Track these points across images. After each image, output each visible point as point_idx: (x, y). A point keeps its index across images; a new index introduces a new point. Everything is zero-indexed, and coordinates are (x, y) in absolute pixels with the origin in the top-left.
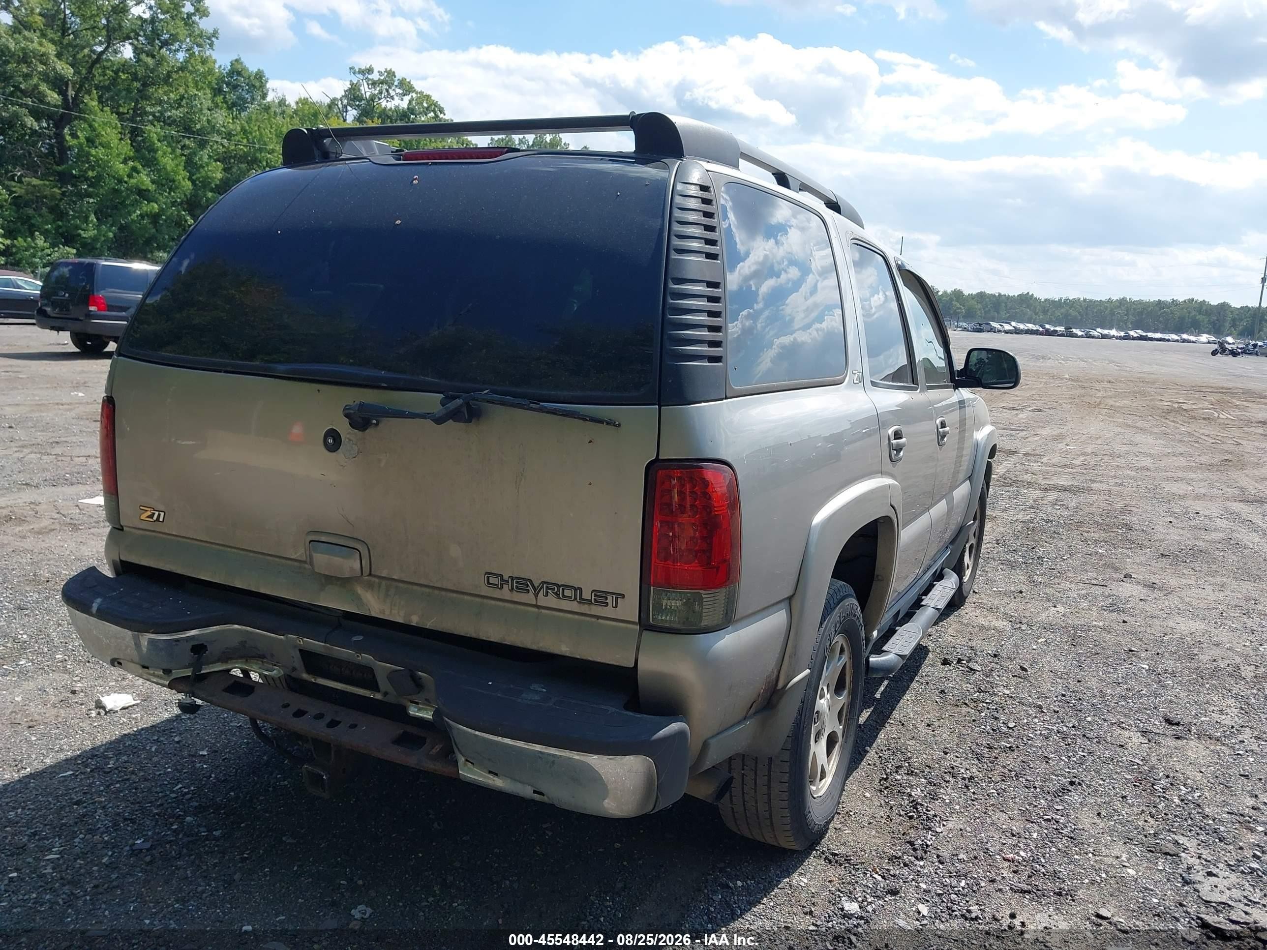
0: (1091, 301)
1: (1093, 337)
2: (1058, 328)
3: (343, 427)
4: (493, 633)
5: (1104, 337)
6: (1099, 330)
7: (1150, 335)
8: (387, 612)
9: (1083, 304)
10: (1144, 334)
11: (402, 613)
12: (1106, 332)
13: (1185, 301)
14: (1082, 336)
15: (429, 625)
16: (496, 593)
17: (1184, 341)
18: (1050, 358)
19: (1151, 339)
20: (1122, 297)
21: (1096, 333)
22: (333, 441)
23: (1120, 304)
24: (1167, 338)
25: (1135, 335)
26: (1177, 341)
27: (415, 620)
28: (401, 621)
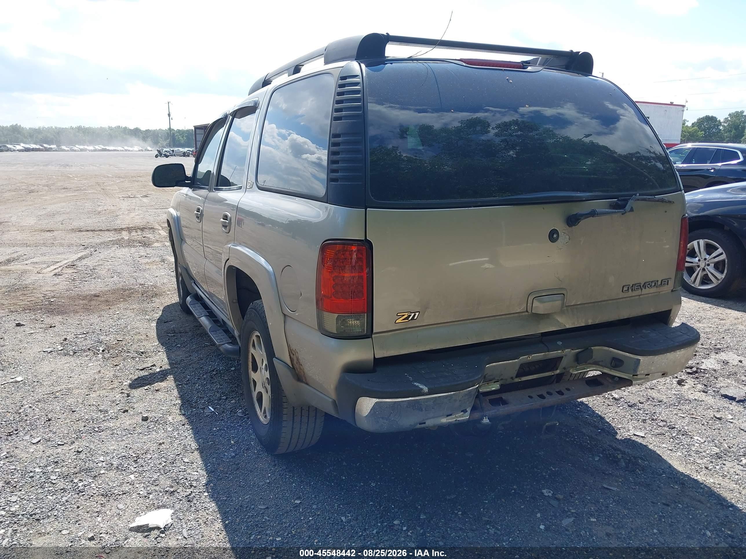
0: (60, 128)
1: (75, 151)
2: (52, 146)
3: (561, 226)
4: (625, 314)
5: (81, 150)
6: (77, 146)
7: (108, 148)
8: (576, 323)
9: (55, 130)
10: (105, 148)
11: (584, 321)
12: (82, 147)
13: (115, 127)
14: (68, 151)
15: (597, 322)
16: (626, 295)
17: (126, 150)
18: (72, 166)
19: (109, 150)
20: (79, 125)
21: (76, 148)
22: (553, 236)
23: (79, 129)
24: (117, 149)
25: (100, 148)
26: (123, 151)
27: (590, 322)
28: (583, 325)
